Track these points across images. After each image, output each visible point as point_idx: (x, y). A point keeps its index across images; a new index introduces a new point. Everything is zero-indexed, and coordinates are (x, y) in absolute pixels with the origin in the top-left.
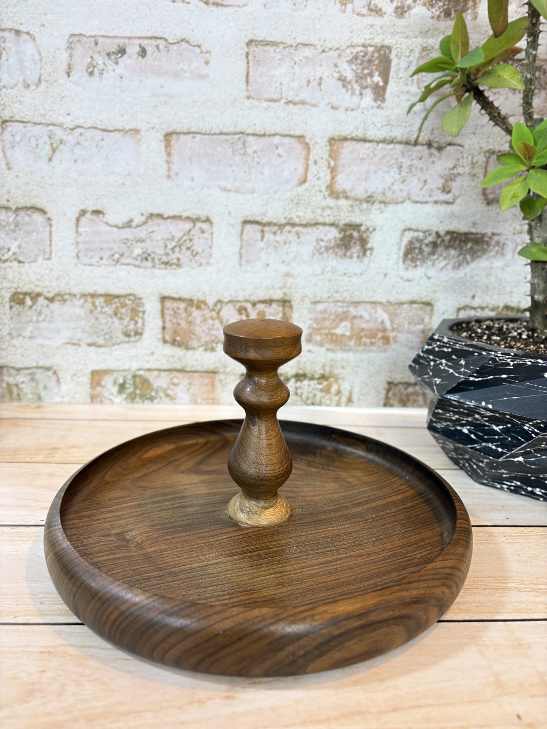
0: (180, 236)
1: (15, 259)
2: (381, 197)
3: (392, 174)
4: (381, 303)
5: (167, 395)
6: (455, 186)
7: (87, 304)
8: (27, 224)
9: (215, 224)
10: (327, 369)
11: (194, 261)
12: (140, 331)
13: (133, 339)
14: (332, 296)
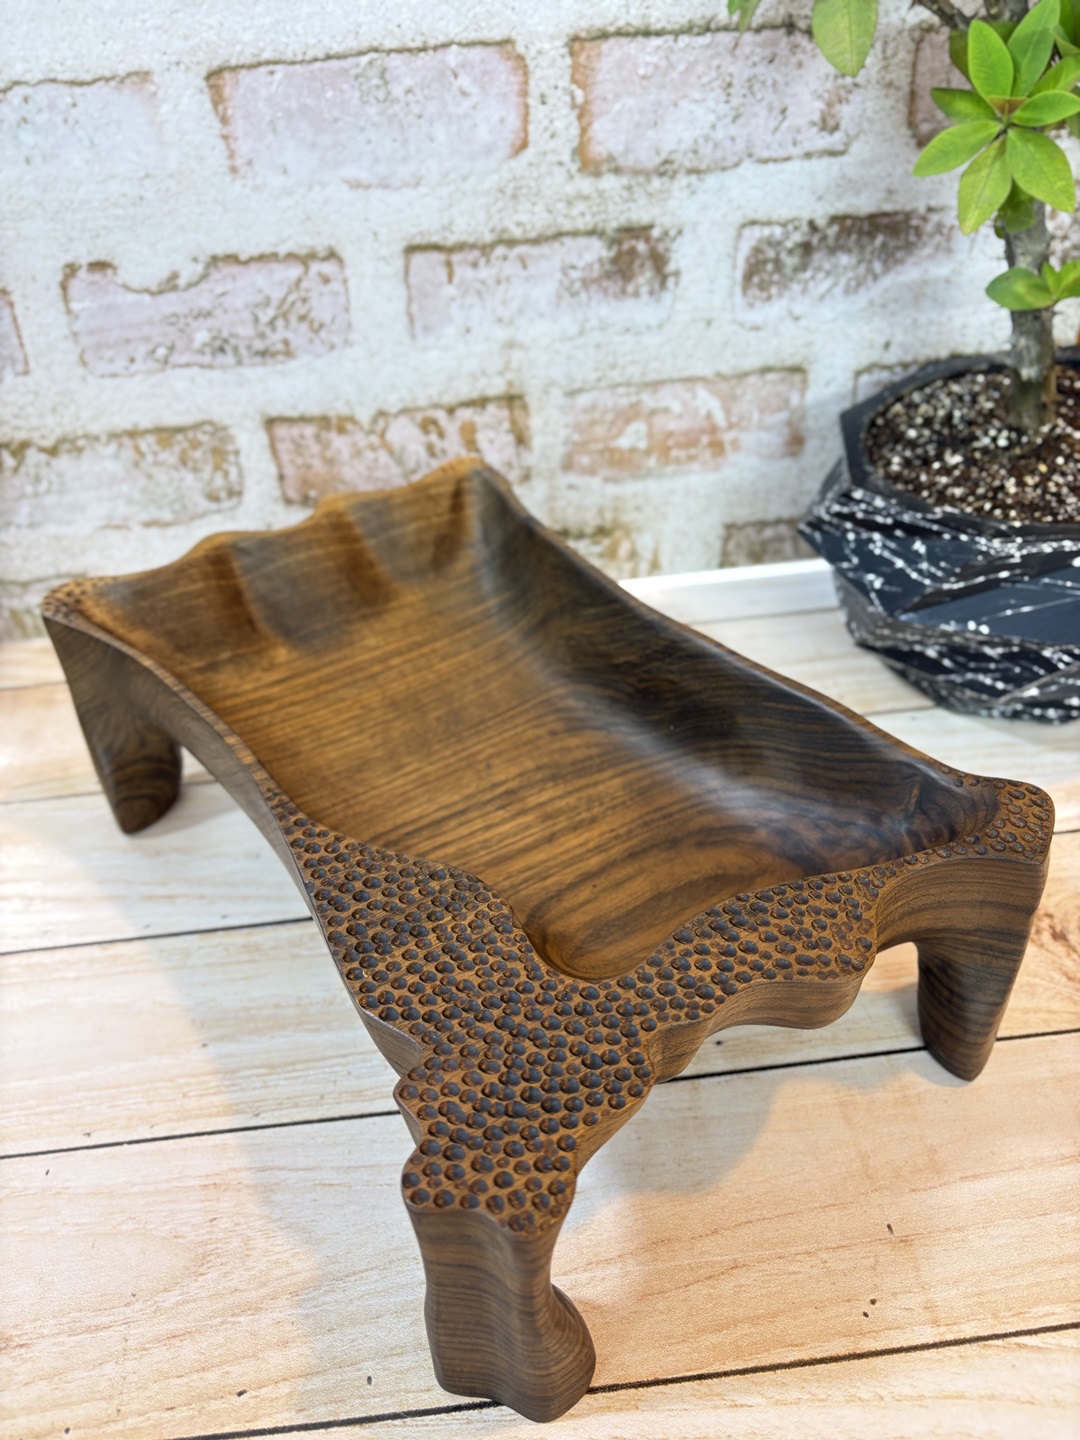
0: (281, 294)
2: (691, 160)
3: (711, 104)
4: (703, 380)
6: (846, 113)
7: (123, 450)
9: (347, 262)
10: (609, 516)
11: (317, 342)
12: (236, 488)
13: (226, 504)
14: (605, 376)
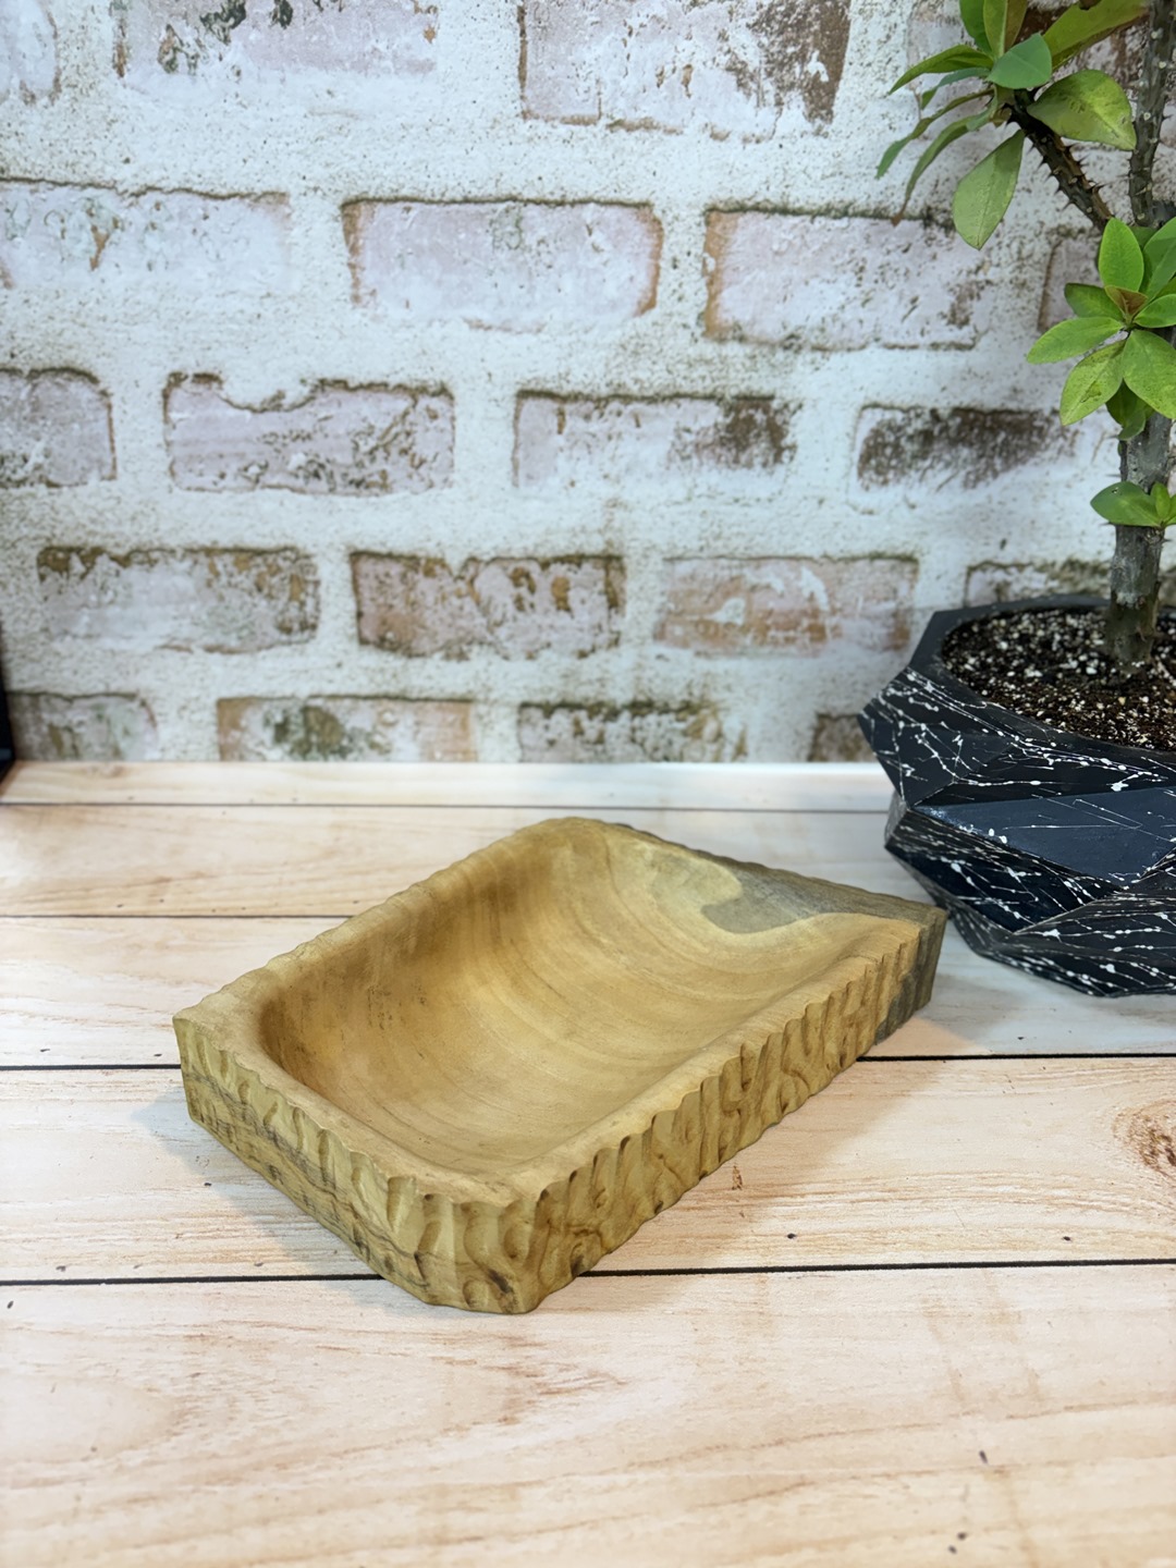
0: (386, 425)
1: (41, 480)
2: (816, 338)
3: (842, 286)
4: (809, 559)
5: (373, 746)
6: (978, 309)
7: (198, 567)
8: (58, 403)
9: (458, 399)
10: (696, 692)
11: (415, 477)
12: (311, 620)
13: (297, 637)
14: (708, 545)
